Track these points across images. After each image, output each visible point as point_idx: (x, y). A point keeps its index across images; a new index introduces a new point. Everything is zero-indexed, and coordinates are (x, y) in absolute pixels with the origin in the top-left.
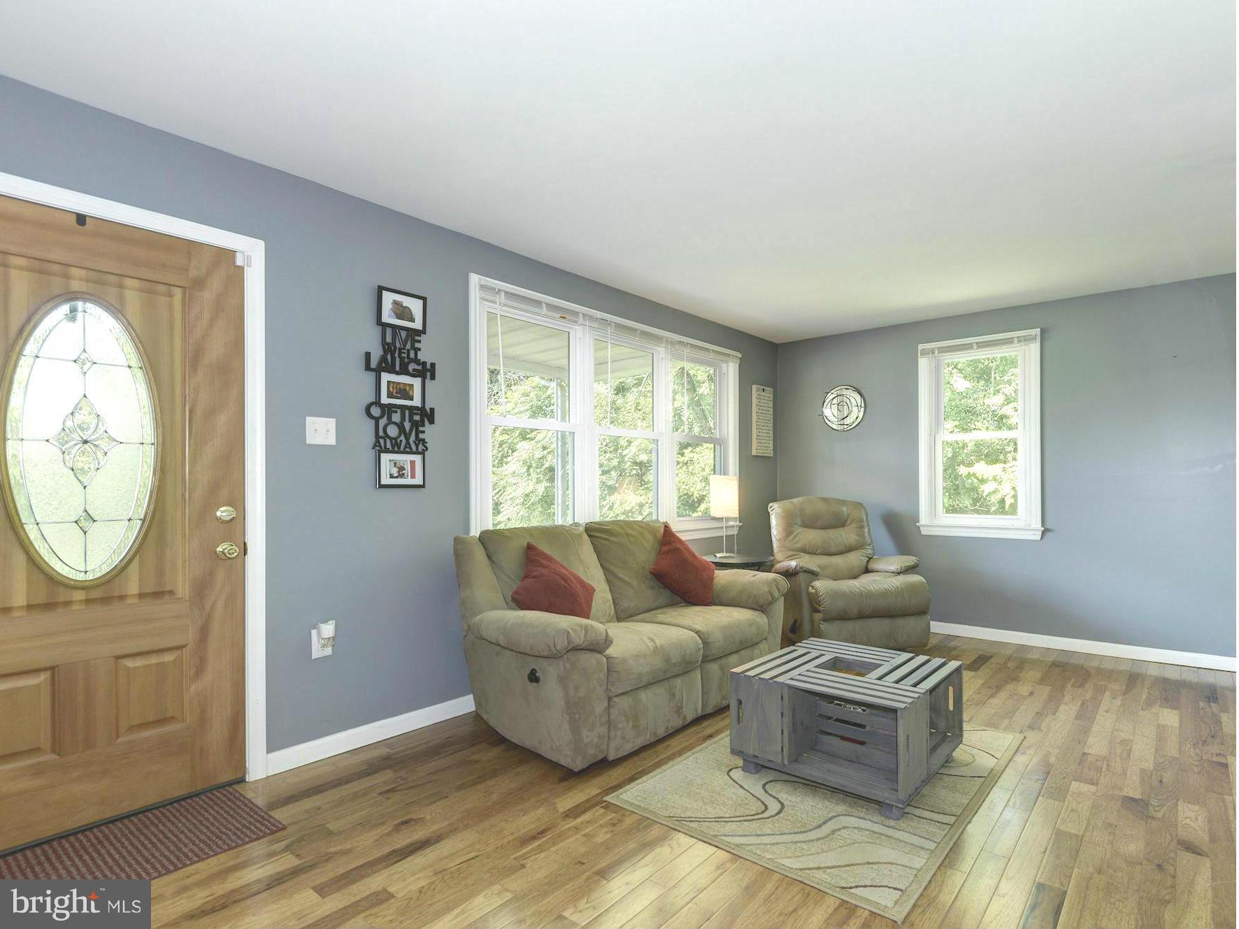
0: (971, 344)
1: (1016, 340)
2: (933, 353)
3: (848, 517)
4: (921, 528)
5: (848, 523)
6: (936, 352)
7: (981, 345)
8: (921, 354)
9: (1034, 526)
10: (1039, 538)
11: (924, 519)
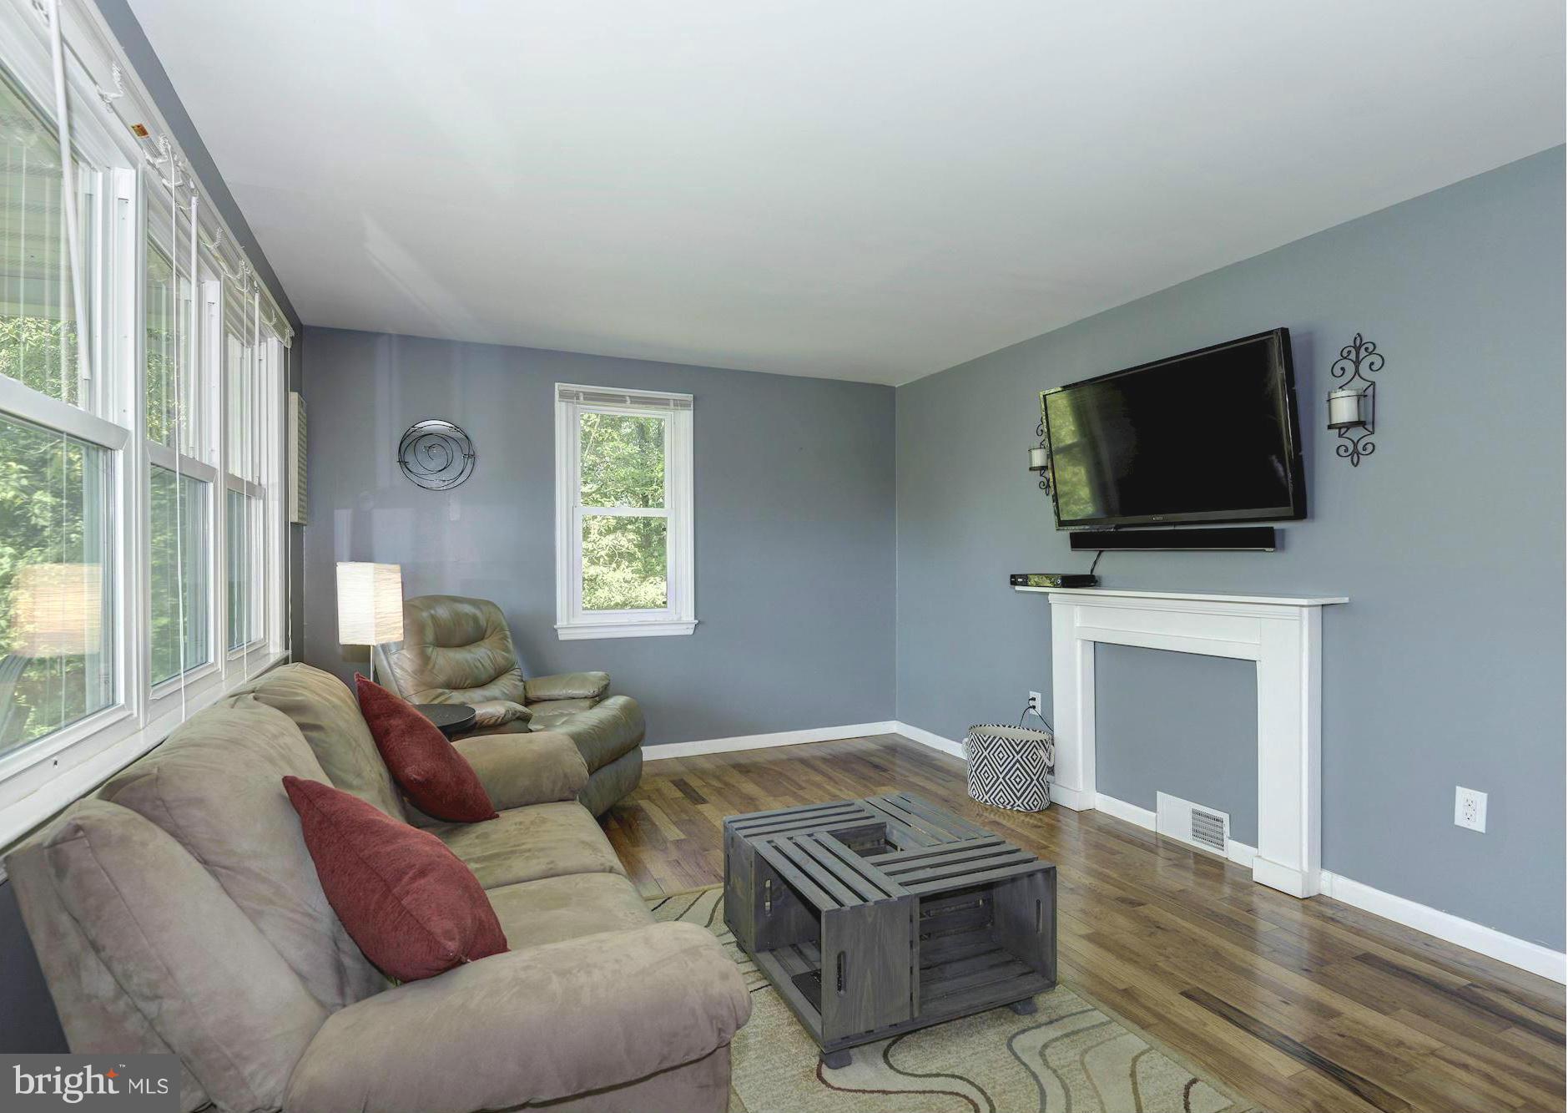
0: (623, 396)
1: (672, 403)
2: (578, 398)
3: (487, 627)
4: (559, 632)
5: (488, 633)
6: (582, 398)
7: (637, 401)
8: (560, 396)
9: (685, 619)
10: (691, 632)
11: (561, 622)
